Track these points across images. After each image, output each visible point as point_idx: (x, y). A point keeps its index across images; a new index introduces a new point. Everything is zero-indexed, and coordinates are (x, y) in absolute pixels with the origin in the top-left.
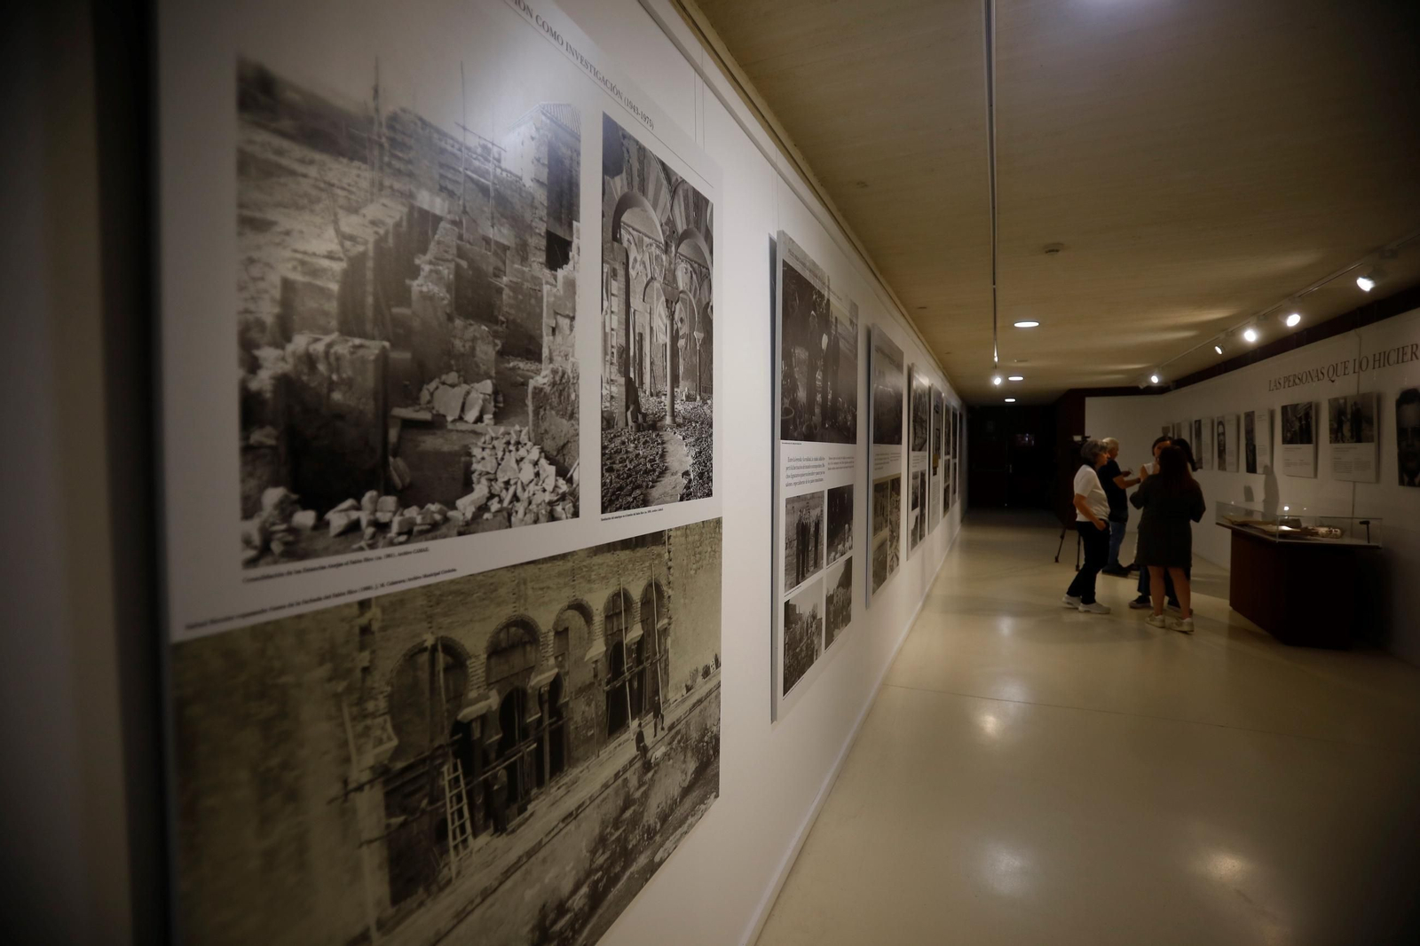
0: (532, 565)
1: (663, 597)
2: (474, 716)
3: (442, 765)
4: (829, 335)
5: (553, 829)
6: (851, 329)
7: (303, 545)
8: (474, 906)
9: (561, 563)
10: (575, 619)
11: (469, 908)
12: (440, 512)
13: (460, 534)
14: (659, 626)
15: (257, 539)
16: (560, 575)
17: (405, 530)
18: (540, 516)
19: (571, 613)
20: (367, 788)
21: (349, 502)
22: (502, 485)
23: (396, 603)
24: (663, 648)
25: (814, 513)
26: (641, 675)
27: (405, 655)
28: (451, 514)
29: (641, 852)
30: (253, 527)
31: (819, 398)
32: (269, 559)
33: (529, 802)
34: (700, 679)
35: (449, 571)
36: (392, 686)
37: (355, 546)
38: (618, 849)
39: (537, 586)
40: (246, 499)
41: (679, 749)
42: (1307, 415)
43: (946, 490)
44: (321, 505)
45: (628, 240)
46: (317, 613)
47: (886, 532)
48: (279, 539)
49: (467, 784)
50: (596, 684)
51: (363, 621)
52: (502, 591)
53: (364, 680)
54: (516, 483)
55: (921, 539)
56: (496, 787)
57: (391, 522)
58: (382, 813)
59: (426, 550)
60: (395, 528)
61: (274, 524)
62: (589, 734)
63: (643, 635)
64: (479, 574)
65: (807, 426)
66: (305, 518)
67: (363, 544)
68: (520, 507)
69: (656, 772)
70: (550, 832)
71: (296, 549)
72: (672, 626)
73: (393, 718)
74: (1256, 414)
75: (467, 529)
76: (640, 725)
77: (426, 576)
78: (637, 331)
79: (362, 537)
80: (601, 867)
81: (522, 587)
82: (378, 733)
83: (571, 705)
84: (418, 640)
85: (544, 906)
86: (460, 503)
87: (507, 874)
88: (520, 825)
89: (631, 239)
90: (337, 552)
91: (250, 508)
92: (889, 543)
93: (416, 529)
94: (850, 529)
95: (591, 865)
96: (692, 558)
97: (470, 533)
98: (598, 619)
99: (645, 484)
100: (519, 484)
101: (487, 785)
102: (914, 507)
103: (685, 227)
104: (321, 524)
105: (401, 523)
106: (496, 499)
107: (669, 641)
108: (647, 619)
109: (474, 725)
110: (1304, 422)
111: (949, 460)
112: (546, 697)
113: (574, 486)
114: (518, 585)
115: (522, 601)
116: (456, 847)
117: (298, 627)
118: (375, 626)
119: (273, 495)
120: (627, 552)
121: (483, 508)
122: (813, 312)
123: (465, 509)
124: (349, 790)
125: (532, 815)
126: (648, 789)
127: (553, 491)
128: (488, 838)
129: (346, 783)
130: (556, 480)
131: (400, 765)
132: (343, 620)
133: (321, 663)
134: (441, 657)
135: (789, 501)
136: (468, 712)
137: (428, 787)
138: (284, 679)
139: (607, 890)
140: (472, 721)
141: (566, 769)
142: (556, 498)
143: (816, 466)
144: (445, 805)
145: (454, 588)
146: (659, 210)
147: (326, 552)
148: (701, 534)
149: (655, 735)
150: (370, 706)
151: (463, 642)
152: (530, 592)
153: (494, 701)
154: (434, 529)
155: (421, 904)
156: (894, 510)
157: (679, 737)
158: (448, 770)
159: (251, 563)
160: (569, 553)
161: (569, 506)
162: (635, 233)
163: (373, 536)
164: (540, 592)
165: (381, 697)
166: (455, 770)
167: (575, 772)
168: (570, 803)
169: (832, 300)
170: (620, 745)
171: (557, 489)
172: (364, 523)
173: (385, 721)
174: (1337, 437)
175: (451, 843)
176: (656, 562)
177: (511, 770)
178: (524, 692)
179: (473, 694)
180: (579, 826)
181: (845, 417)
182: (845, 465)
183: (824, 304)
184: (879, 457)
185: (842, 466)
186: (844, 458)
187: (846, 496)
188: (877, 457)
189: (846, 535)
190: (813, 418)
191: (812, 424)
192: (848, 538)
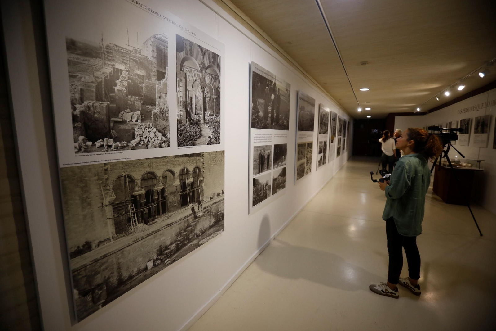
0: (154, 159)
1: (201, 171)
2: (138, 194)
3: (128, 205)
4: (275, 95)
5: (163, 227)
6: (286, 92)
7: (89, 149)
8: (139, 240)
9: (164, 159)
10: (169, 175)
11: (138, 240)
12: (126, 144)
13: (132, 149)
14: (199, 179)
15: (78, 147)
16: (164, 162)
17: (116, 147)
18: (157, 146)
19: (167, 172)
20: (108, 206)
21: (101, 140)
22: (144, 138)
23: (114, 165)
24: (201, 186)
25: (267, 152)
26: (193, 192)
27: (117, 177)
28: (129, 144)
29: (194, 240)
30: (77, 145)
31: (270, 115)
32: (81, 152)
33: (155, 219)
34: (216, 196)
35: (129, 158)
36: (114, 184)
37: (103, 150)
38: (186, 237)
39: (156, 164)
40: (75, 138)
41: (208, 215)
42: (468, 123)
43: (339, 149)
44: (94, 140)
45: (186, 70)
46: (93, 165)
47: (304, 160)
48: (83, 148)
49: (136, 211)
50: (177, 192)
51: (106, 168)
52: (145, 165)
53: (106, 181)
54: (149, 137)
55: (323, 164)
56: (144, 213)
57: (112, 145)
58: (112, 212)
59: (122, 153)
60: (113, 147)
61: (82, 144)
62: (175, 205)
63: (193, 181)
64: (138, 160)
65: (264, 124)
66: (90, 143)
67: (105, 150)
68: (150, 144)
69: (199, 219)
70: (162, 228)
71: (87, 150)
72: (205, 180)
73: (114, 191)
74: (452, 123)
75: (134, 148)
76: (193, 205)
77: (122, 159)
78: (190, 96)
79: (104, 148)
80: (180, 241)
81: (151, 164)
82: (111, 194)
83: (168, 196)
84: (120, 174)
85: (161, 246)
86: (131, 142)
87: (149, 235)
88: (152, 224)
89: (187, 70)
90: (98, 152)
91: (76, 140)
92: (306, 164)
93: (119, 147)
94: (285, 158)
95: (176, 239)
96: (212, 161)
97: (135, 149)
98: (177, 175)
99: (193, 139)
100: (150, 138)
101: (142, 212)
102: (320, 152)
103: (209, 64)
104: (93, 145)
105: (114, 146)
106: (143, 141)
107: (203, 184)
108: (195, 177)
109: (137, 196)
110: (467, 126)
111: (341, 138)
112: (160, 193)
113: (168, 139)
114: (150, 163)
115: (151, 168)
116: (133, 225)
117: (89, 168)
118: (109, 169)
119: (81, 138)
120: (187, 158)
121: (138, 143)
122: (267, 87)
123: (133, 143)
124: (103, 206)
125: (156, 222)
126: (197, 223)
127: (161, 140)
128: (143, 225)
129: (102, 204)
130: (162, 137)
131: (116, 203)
132: (100, 167)
133: (95, 176)
134: (127, 179)
135: (255, 147)
136: (135, 193)
137: (125, 209)
138: (86, 179)
139: (182, 247)
140: (137, 195)
141: (167, 212)
142: (162, 142)
143: (268, 137)
144: (130, 214)
145: (130, 162)
146: (198, 60)
147: (95, 151)
148: (216, 155)
149: (199, 209)
150: (108, 188)
151: (133, 176)
152: (154, 166)
153: (143, 191)
154: (124, 148)
155: (124, 236)
156: (309, 153)
157: (208, 211)
158: (130, 206)
159: (77, 152)
160: (167, 156)
161: (166, 144)
162: (189, 68)
163: (107, 148)
164: (157, 166)
165: (111, 186)
166: (132, 206)
167: (170, 214)
168: (169, 221)
169: (277, 83)
170: (185, 210)
171: (162, 140)
172: (105, 145)
173: (112, 192)
174: (476, 131)
175: (132, 224)
176: (198, 161)
177: (149, 209)
178: (153, 191)
179: (137, 189)
180: (172, 228)
181: (283, 122)
182: (282, 137)
183: (272, 84)
184: (301, 135)
185: (281, 137)
186: (282, 135)
187: (283, 147)
188: (300, 135)
189: (283, 160)
190: (267, 121)
191: (266, 123)
192: (284, 161)
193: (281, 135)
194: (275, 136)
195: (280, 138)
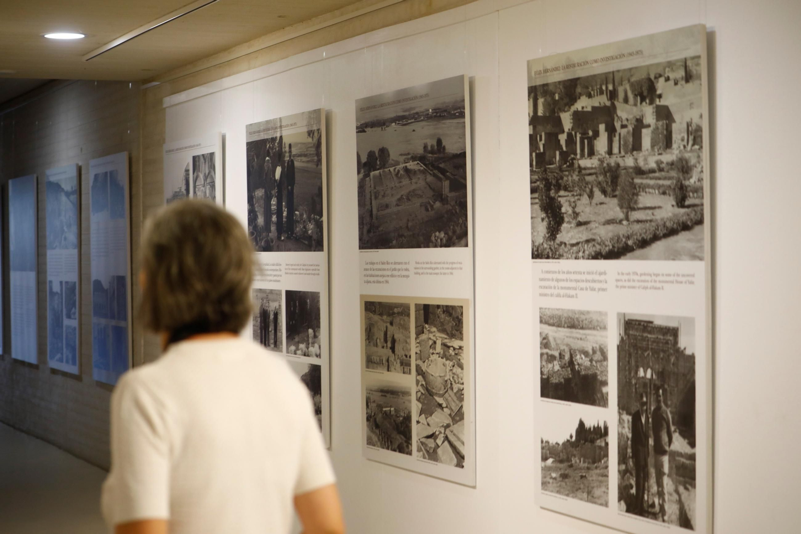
4: (283, 165)
6: (310, 140)
25: (273, 306)
65: (265, 241)
122: (267, 158)
169: (286, 133)
181: (305, 227)
182: (305, 272)
183: (276, 144)
184: (375, 266)
185: (302, 272)
186: (304, 265)
187: (308, 301)
188: (369, 266)
189: (310, 340)
190: (270, 234)
191: (269, 238)
192: (313, 343)
193: (302, 267)
194: (287, 267)
195: (300, 274)
